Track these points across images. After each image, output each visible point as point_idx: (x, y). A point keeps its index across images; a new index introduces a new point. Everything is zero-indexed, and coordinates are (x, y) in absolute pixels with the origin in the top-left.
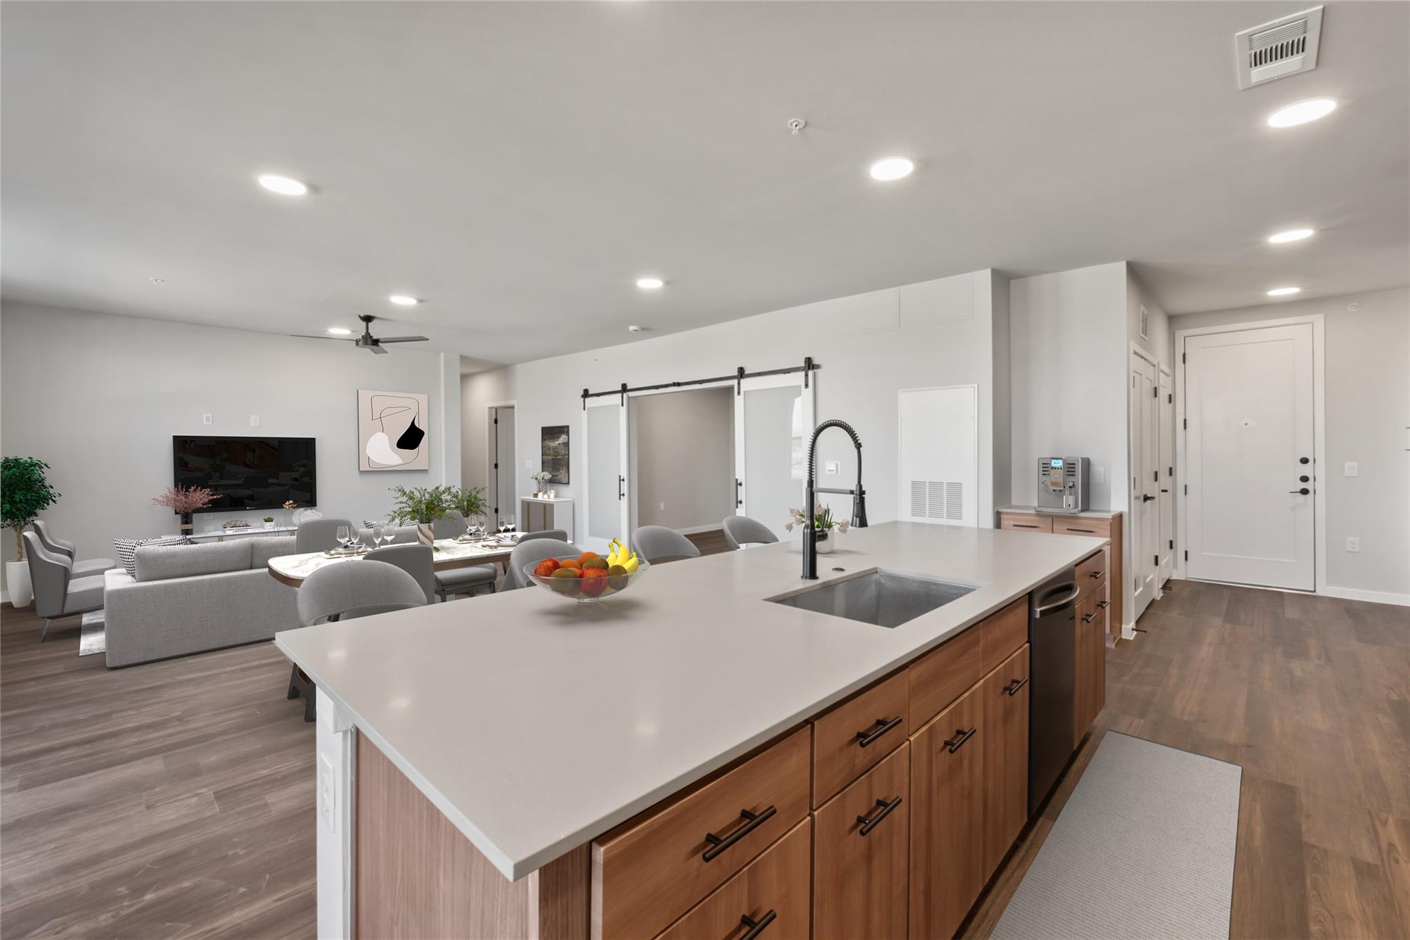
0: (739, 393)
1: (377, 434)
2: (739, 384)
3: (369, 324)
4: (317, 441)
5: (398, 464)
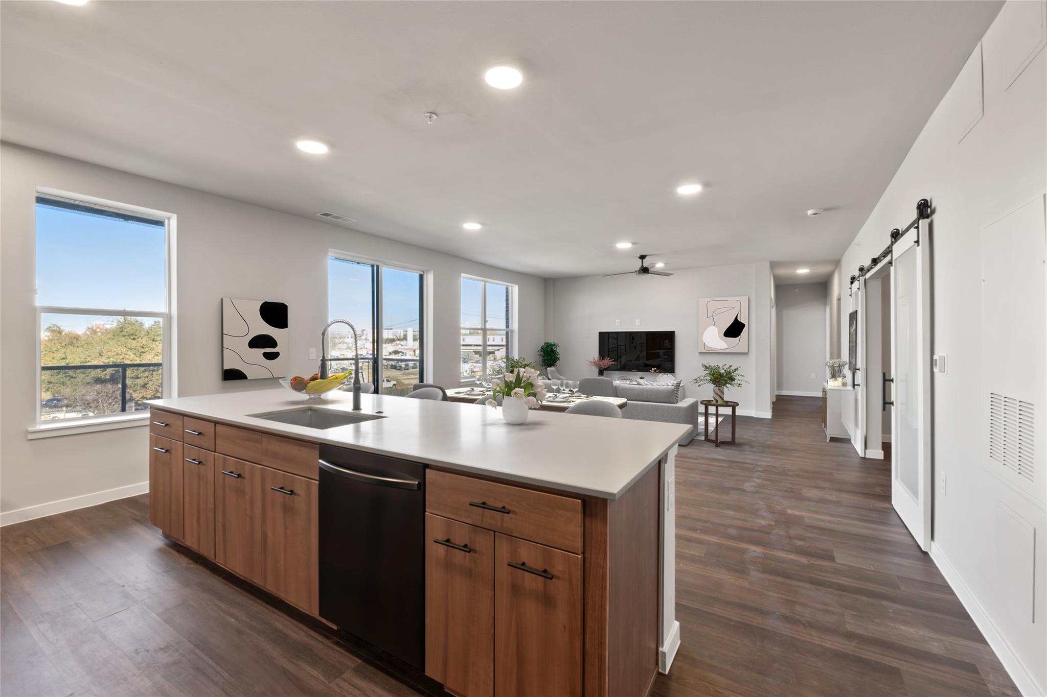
1: (709, 328)
3: (644, 260)
4: (676, 333)
5: (724, 348)
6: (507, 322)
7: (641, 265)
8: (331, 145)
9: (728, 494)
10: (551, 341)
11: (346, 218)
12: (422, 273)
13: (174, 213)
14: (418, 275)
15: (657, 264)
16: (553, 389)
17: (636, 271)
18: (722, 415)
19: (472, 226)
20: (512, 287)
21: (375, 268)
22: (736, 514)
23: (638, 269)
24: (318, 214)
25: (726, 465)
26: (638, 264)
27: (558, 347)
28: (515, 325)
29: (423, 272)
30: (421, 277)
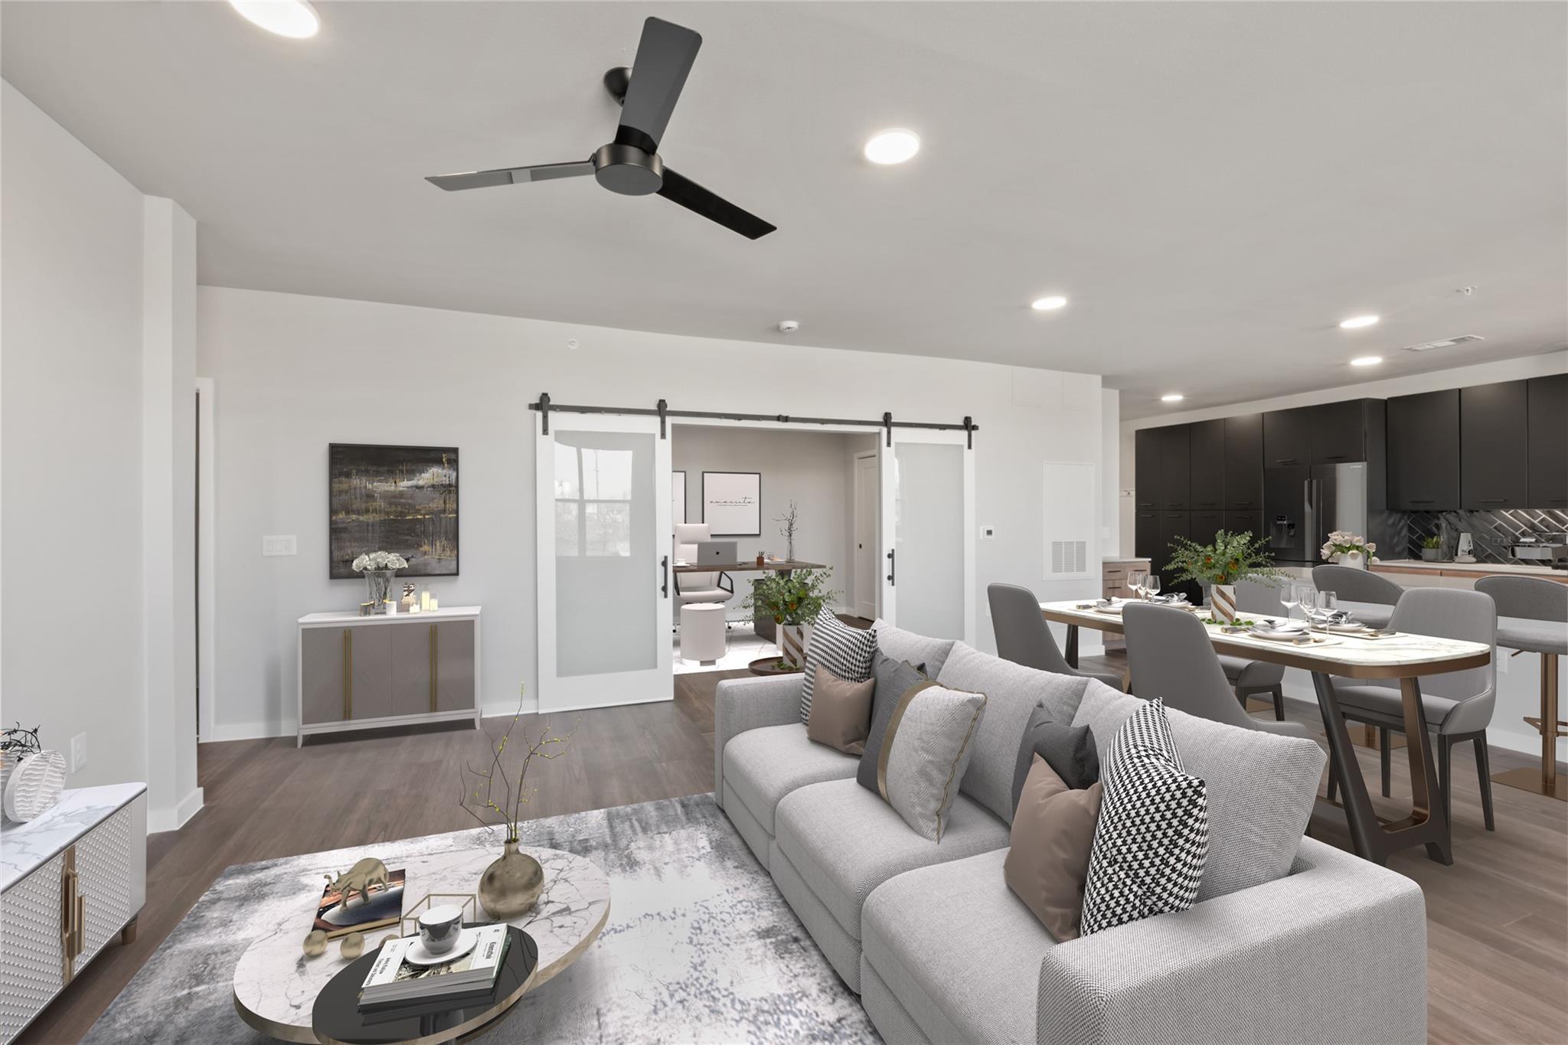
0: (889, 444)
2: (889, 433)
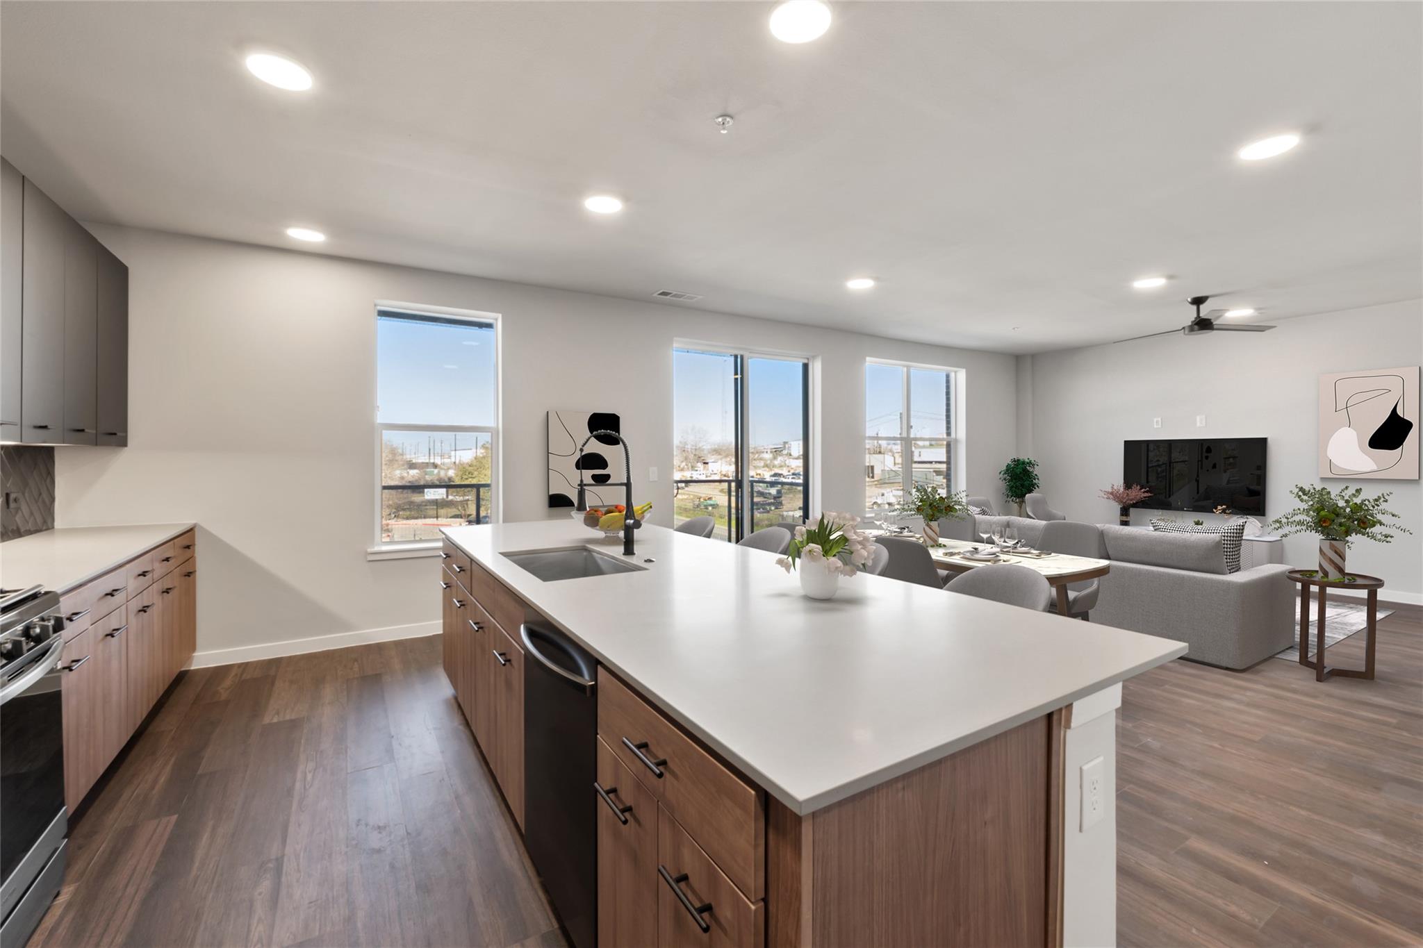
1: (1342, 430)
3: (1201, 306)
4: (1269, 441)
5: (1368, 470)
6: (948, 428)
7: (1195, 316)
8: (626, 198)
9: (1378, 789)
10: (1024, 457)
11: (688, 295)
12: (806, 361)
13: (500, 313)
14: (801, 364)
15: (1228, 310)
16: (983, 538)
17: (1184, 328)
18: (1388, 605)
19: (860, 284)
20: (956, 372)
21: (739, 360)
22: (1387, 842)
23: (1190, 324)
24: (655, 295)
25: (1394, 721)
26: (1190, 314)
27: (1036, 466)
28: (960, 432)
29: (808, 359)
30: (806, 367)
